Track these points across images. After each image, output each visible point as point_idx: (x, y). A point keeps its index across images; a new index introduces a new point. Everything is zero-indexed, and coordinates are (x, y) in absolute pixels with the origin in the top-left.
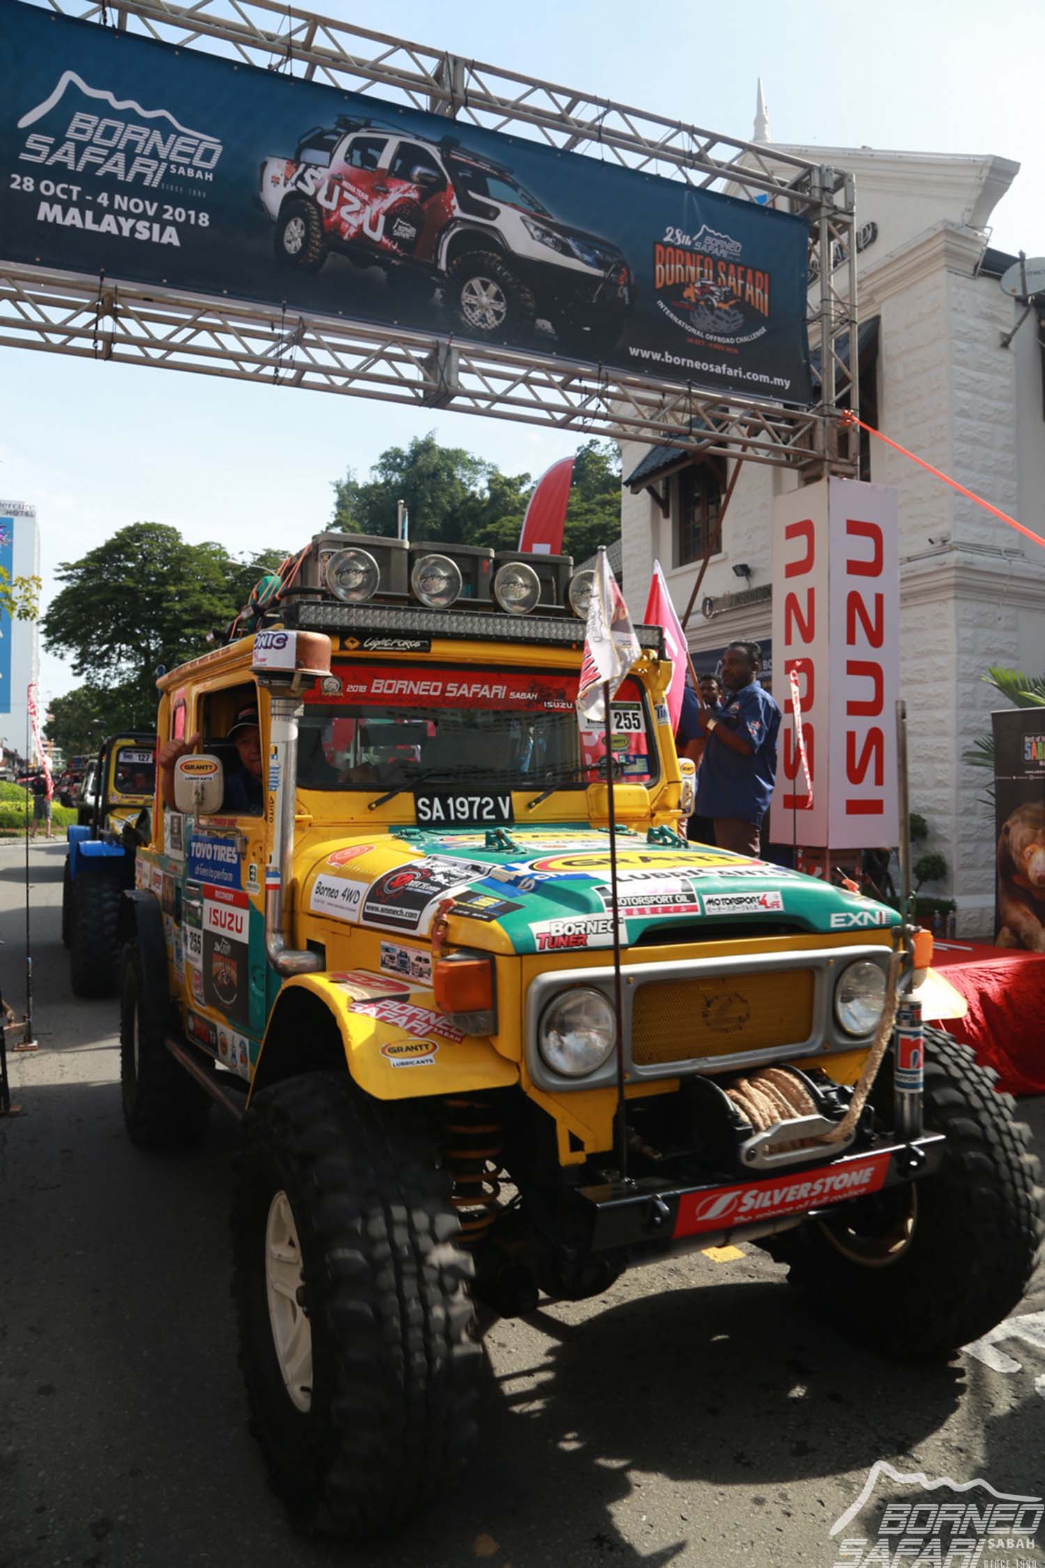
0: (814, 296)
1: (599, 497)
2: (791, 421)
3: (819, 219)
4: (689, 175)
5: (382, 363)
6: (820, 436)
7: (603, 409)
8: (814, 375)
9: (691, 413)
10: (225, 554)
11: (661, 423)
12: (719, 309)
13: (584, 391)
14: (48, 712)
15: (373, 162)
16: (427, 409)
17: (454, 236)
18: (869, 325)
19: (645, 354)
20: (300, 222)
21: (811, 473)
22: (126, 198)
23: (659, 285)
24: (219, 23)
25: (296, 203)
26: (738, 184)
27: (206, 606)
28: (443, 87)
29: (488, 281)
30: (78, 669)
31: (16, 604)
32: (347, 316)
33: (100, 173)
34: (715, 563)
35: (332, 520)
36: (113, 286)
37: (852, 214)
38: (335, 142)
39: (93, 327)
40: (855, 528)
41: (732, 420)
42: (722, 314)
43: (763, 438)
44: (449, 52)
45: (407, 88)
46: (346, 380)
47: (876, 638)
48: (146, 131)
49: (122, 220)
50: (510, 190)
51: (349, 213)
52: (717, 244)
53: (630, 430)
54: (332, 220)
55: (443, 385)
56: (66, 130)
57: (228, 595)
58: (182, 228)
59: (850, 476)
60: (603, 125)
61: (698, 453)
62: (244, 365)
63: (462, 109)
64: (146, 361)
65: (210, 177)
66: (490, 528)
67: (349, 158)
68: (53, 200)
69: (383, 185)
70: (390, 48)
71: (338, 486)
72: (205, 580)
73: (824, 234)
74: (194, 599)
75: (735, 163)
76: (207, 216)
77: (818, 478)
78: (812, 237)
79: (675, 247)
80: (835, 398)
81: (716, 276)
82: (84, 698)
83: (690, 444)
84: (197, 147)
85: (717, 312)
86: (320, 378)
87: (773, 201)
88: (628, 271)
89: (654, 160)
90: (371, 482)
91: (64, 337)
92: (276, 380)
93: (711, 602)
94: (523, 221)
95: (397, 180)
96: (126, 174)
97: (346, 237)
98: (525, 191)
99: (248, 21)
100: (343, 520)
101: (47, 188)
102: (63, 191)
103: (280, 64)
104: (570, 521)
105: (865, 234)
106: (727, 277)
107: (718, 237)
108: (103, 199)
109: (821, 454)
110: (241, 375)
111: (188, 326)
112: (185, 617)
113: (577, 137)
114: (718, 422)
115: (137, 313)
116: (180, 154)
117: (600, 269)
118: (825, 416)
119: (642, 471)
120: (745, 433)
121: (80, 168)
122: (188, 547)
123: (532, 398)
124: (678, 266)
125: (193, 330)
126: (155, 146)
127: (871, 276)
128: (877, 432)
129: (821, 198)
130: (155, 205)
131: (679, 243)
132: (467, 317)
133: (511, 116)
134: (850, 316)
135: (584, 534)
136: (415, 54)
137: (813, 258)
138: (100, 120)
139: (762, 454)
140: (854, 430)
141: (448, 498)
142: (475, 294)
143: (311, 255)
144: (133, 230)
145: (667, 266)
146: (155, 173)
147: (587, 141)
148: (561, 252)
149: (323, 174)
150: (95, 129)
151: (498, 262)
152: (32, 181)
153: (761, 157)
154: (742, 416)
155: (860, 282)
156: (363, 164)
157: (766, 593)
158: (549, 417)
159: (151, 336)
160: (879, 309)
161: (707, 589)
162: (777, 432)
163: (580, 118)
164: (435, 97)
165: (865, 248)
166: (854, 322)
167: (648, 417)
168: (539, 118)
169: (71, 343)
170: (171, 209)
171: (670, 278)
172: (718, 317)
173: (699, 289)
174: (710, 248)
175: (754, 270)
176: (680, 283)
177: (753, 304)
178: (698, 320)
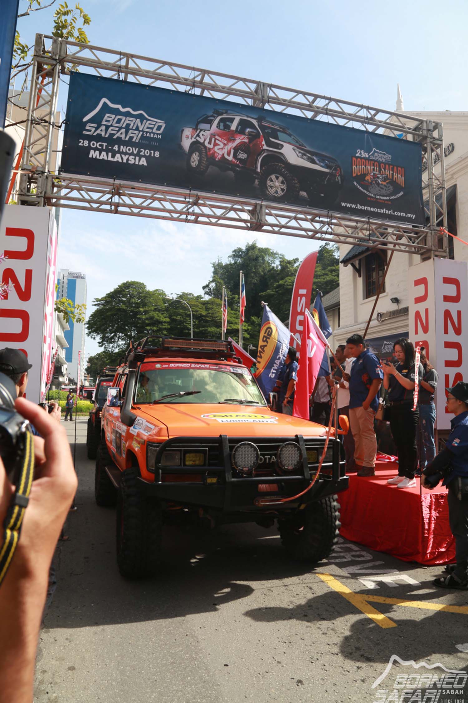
0: (425, 177)
1: (329, 268)
2: (416, 233)
3: (426, 143)
4: (367, 127)
5: (232, 212)
6: (429, 239)
7: (330, 230)
8: (426, 212)
9: (370, 231)
10: (165, 294)
11: (356, 235)
12: (382, 184)
13: (322, 222)
14: (88, 362)
15: (229, 127)
16: (252, 231)
17: (263, 157)
18: (451, 189)
19: (349, 205)
20: (197, 153)
21: (426, 256)
22: (125, 147)
23: (354, 175)
24: (165, 75)
25: (196, 146)
26: (389, 130)
27: (156, 317)
28: (258, 96)
29: (279, 176)
30: (101, 344)
31: (76, 316)
32: (217, 192)
33: (115, 137)
34: (381, 298)
35: (211, 279)
36: (119, 183)
37: (442, 141)
38: (212, 120)
39: (110, 200)
40: (447, 280)
41: (389, 233)
42: (383, 187)
43: (404, 241)
45: (243, 96)
46: (217, 220)
47: (458, 331)
48: (134, 120)
50: (288, 136)
51: (218, 149)
52: (380, 156)
53: (342, 239)
54: (211, 152)
55: (259, 221)
56: (102, 121)
57: (165, 312)
58: (148, 158)
59: (444, 257)
60: (329, 108)
61: (374, 248)
62: (173, 214)
63: (267, 104)
64: (132, 214)
65: (160, 137)
66: (281, 282)
67: (218, 126)
68: (96, 149)
69: (233, 137)
70: (236, 81)
71: (214, 265)
72: (156, 306)
73: (429, 150)
74: (151, 314)
75: (388, 121)
76: (158, 153)
77: (429, 258)
78: (424, 152)
79: (361, 158)
80: (436, 222)
81: (380, 170)
82: (103, 356)
83: (370, 244)
84: (155, 125)
86: (205, 219)
87: (406, 136)
88: (340, 169)
89: (351, 121)
90: (229, 263)
91: (99, 205)
92: (186, 221)
93: (381, 315)
94: (294, 149)
95: (239, 135)
96: (125, 137)
97: (217, 159)
98: (294, 137)
99: (177, 74)
100: (216, 279)
101: (93, 144)
102: (100, 145)
103: (190, 90)
104: (317, 279)
105: (448, 149)
106: (385, 171)
107: (381, 153)
108: (116, 148)
109: (430, 247)
110: (172, 219)
111: (150, 199)
112: (147, 322)
113: (317, 113)
114: (382, 234)
115: (128, 193)
116: (148, 128)
117: (328, 169)
118: (431, 230)
119: (348, 256)
120: (395, 239)
121: (107, 136)
122: (149, 292)
123: (298, 226)
124: (363, 166)
125: (151, 201)
126: (137, 126)
127: (451, 167)
128: (456, 237)
129: (427, 134)
130: (137, 149)
131: (363, 156)
132: (269, 191)
133: (288, 106)
134: (442, 185)
135: (323, 284)
136: (246, 83)
137: (424, 160)
138: (116, 116)
139: (403, 248)
140: (445, 236)
141: (262, 269)
142: (273, 181)
143: (202, 167)
144: (128, 160)
145: (358, 167)
146: (137, 136)
147: (321, 115)
148: (310, 162)
149: (207, 133)
150: (114, 120)
151: (284, 168)
152: (87, 142)
153: (399, 118)
154: (393, 231)
155: (447, 170)
156: (224, 129)
157: (406, 310)
158: (306, 234)
159: (134, 203)
160: (456, 181)
161: (378, 309)
162: (410, 238)
163: (318, 105)
164: (255, 100)
165: (449, 154)
166: (445, 188)
167: (350, 233)
168: (300, 106)
169: (100, 207)
170: (143, 151)
171: (359, 172)
172: (381, 188)
173: (372, 176)
174: (377, 158)
175: (397, 167)
176: (364, 174)
177: (397, 181)
178: (372, 190)
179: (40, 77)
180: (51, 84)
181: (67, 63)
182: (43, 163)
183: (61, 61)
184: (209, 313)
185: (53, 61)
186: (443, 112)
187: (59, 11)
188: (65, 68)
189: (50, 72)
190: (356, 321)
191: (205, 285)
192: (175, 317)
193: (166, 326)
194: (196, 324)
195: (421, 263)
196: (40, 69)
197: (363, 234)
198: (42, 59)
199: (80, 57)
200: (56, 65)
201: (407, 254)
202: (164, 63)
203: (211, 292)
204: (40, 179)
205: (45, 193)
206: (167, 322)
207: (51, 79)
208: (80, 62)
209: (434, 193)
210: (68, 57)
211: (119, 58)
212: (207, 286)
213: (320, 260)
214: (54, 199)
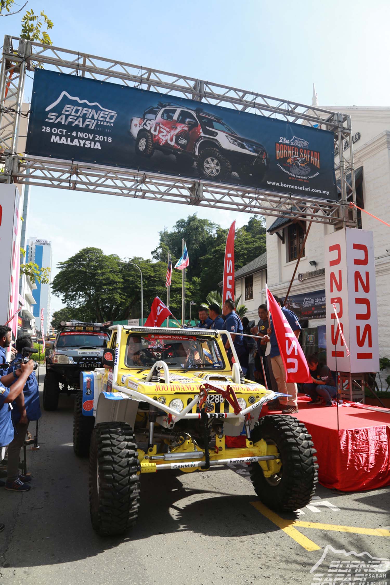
0: (337, 160)
1: (258, 236)
2: (330, 207)
3: (338, 132)
4: (288, 118)
5: (174, 189)
6: (341, 212)
7: (258, 204)
8: (338, 189)
9: (291, 205)
10: (119, 259)
11: (280, 209)
12: (301, 166)
13: (251, 198)
14: (53, 317)
15: (171, 117)
16: (191, 206)
17: (201, 142)
18: (359, 170)
19: (273, 184)
20: (145, 139)
21: (338, 226)
22: (82, 133)
23: (278, 158)
24: (117, 73)
25: (143, 133)
26: (305, 120)
27: (112, 278)
28: (197, 91)
29: (214, 158)
30: (64, 301)
32: (161, 173)
33: (73, 125)
34: (301, 261)
35: (158, 246)
36: (77, 164)
37: (350, 130)
38: (158, 111)
39: (69, 179)
40: (356, 247)
41: (307, 207)
42: (302, 168)
43: (320, 213)
45: (183, 92)
46: (161, 196)
47: (367, 289)
48: (90, 110)
49: (80, 141)
50: (222, 125)
51: (162, 136)
52: (299, 143)
53: (268, 212)
54: (156, 138)
55: (197, 197)
56: (62, 111)
57: (119, 274)
58: (102, 143)
59: (354, 227)
60: (256, 102)
61: (295, 220)
62: (123, 191)
63: (204, 98)
64: (88, 190)
65: (112, 125)
66: (217, 248)
67: (162, 116)
68: (56, 135)
69: (175, 125)
70: (178, 78)
71: (161, 233)
72: (111, 268)
73: (340, 137)
74: (107, 275)
75: (305, 113)
76: (111, 139)
77: (341, 228)
78: (335, 139)
79: (283, 144)
80: (347, 198)
81: (299, 154)
82: (66, 312)
83: (291, 216)
84: (108, 115)
85: (300, 167)
86: (151, 195)
87: (320, 126)
88: (266, 153)
89: (275, 113)
90: (173, 232)
91: (59, 182)
92: (135, 196)
93: (301, 275)
94: (227, 137)
95: (180, 124)
96: (83, 124)
97: (161, 144)
98: (227, 126)
99: (127, 72)
100: (163, 246)
101: (55, 131)
102: (60, 131)
103: (138, 86)
104: (247, 245)
105: (356, 137)
106: (303, 155)
107: (300, 140)
108: (74, 134)
109: (342, 219)
110: (123, 195)
111: (103, 178)
113: (246, 106)
114: (302, 208)
115: (84, 173)
116: (102, 117)
117: (255, 153)
118: (343, 205)
119: (273, 226)
120: (313, 212)
121: (66, 124)
123: (231, 201)
124: (285, 151)
125: (105, 179)
127: (358, 152)
128: (363, 210)
129: (338, 124)
130: (93, 135)
131: (285, 143)
132: (206, 172)
133: (222, 100)
134: (351, 167)
135: (253, 250)
136: (187, 81)
137: (336, 146)
138: (74, 107)
140: (355, 209)
141: (201, 237)
142: (209, 163)
143: (148, 151)
144: (84, 144)
145: (281, 151)
146: (93, 124)
147: (250, 108)
148: (241, 147)
149: (153, 123)
150: (72, 110)
151: (217, 151)
152: (49, 128)
153: (315, 111)
154: (311, 205)
155: (354, 154)
156: (168, 118)
157: (322, 272)
158: (237, 208)
159: (90, 181)
160: (363, 164)
161: (299, 271)
162: (325, 211)
163: (247, 100)
164: (194, 95)
165: (356, 142)
166: (353, 169)
167: (275, 207)
168: (232, 100)
169: (61, 184)
170: (98, 136)
171: (282, 156)
172: (300, 169)
173: (293, 159)
174: (297, 144)
175: (314, 151)
176: (286, 157)
177: (314, 164)
178: (293, 171)
179: (8, 72)
180: (19, 78)
181: (32, 61)
182: (10, 146)
183: (27, 59)
184: (157, 275)
185: (19, 59)
186: (350, 107)
187: (26, 17)
188: (30, 65)
189: (17, 68)
190: (281, 281)
191: (153, 250)
192: (127, 278)
193: (120, 285)
194: (145, 284)
195: (334, 232)
196: (8, 65)
197: (286, 208)
198: (11, 57)
199: (44, 56)
200: (22, 62)
201: (323, 225)
202: (116, 63)
203: (158, 256)
204: (8, 160)
205: (12, 172)
206: (121, 282)
207: (18, 74)
208: (43, 60)
209: (344, 174)
210: (33, 56)
211: (77, 58)
212: (155, 251)
213: (250, 229)
214: (19, 178)
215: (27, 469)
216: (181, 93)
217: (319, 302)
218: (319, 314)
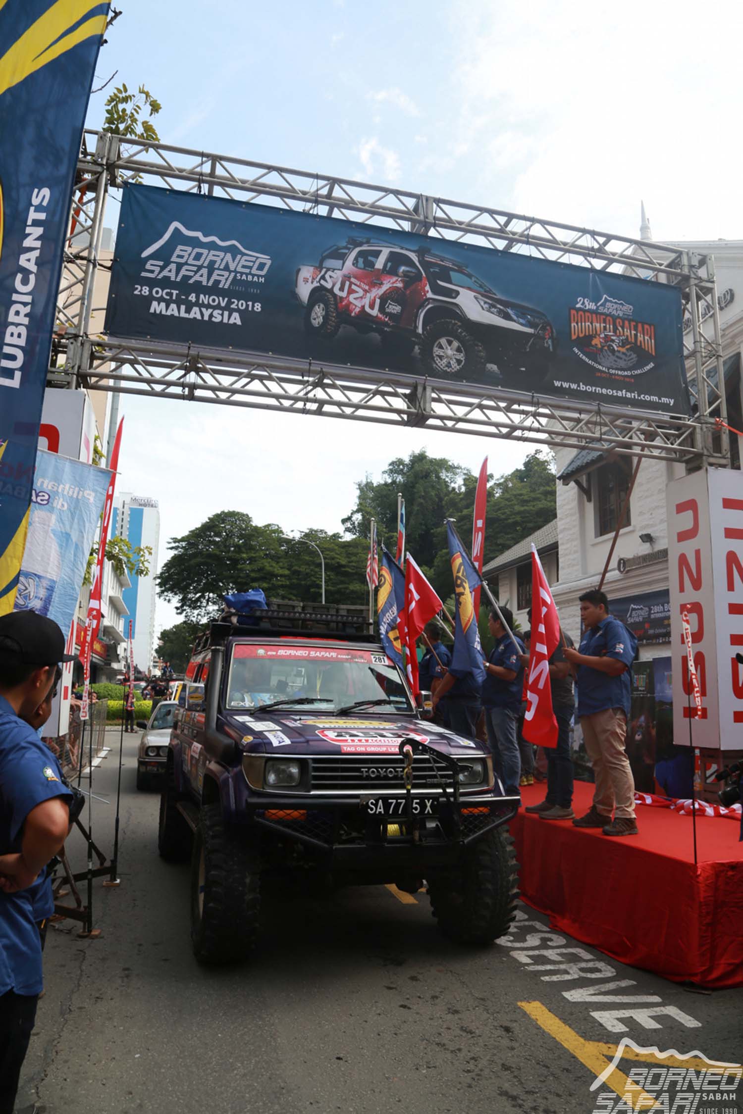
0: (688, 339)
1: (542, 489)
2: (678, 428)
3: (689, 286)
4: (592, 263)
6: (699, 437)
7: (536, 425)
8: (693, 396)
9: (601, 425)
10: (281, 532)
11: (579, 433)
12: (619, 351)
13: (522, 412)
14: (160, 639)
15: (372, 265)
16: (410, 428)
17: (427, 311)
18: (733, 359)
19: (566, 385)
20: (322, 306)
21: (694, 464)
22: (207, 296)
23: (574, 337)
24: (271, 187)
25: (320, 294)
26: (629, 268)
27: (268, 568)
28: (419, 216)
30: (180, 610)
31: (135, 565)
33: (191, 281)
34: (623, 534)
35: (355, 508)
36: (196, 352)
37: (713, 282)
38: (345, 254)
39: (182, 380)
40: (728, 504)
41: (633, 428)
42: (620, 355)
43: (658, 442)
44: (423, 194)
45: (395, 218)
46: (354, 409)
48: (222, 254)
49: (204, 310)
50: (466, 278)
51: (355, 299)
52: (614, 308)
53: (558, 440)
54: (344, 303)
55: (420, 411)
56: (171, 256)
57: (282, 560)
58: (243, 313)
59: (724, 466)
60: (531, 233)
61: (609, 453)
62: (282, 401)
63: (432, 229)
64: (217, 401)
65: (262, 280)
66: (465, 512)
67: (355, 263)
68: (160, 300)
69: (378, 279)
70: (383, 194)
71: (359, 485)
72: (267, 550)
73: (693, 297)
74: (260, 563)
75: (625, 253)
76: (260, 305)
77: (699, 468)
78: (685, 300)
79: (585, 311)
80: (709, 410)
81: (615, 329)
83: (602, 447)
84: (254, 262)
85: (617, 354)
86: (335, 409)
87: (656, 275)
88: (551, 329)
89: (567, 254)
90: (382, 482)
91: (164, 386)
92: (304, 411)
93: (624, 561)
94: (476, 298)
95: (388, 276)
96: (208, 281)
97: (353, 314)
98: (475, 277)
99: (290, 185)
100: (363, 508)
102: (167, 294)
103: (311, 208)
104: (523, 506)
105: (725, 297)
106: (623, 330)
107: (616, 303)
108: (192, 298)
109: (701, 451)
110: (281, 408)
111: (245, 377)
112: (253, 575)
113: (512, 241)
115: (211, 369)
116: (244, 267)
117: (531, 327)
118: (701, 423)
119: (570, 469)
120: (643, 438)
121: (178, 279)
122: (256, 527)
123: (484, 418)
124: (588, 324)
125: (249, 380)
126: (227, 263)
127: (731, 325)
129: (689, 272)
130: (226, 299)
131: (587, 308)
132: (437, 364)
133: (466, 231)
134: (716, 351)
135: (531, 515)
136: (400, 197)
137: (686, 314)
138: (193, 249)
139: (656, 453)
140: (725, 433)
142: (442, 348)
143: (329, 327)
144: (211, 316)
145: (579, 324)
146: (227, 279)
147: (520, 245)
148: (503, 318)
150: (190, 255)
151: (460, 327)
152: (148, 289)
153: (645, 248)
154: (639, 426)
155: (723, 330)
156: (365, 266)
157: (664, 554)
158: (498, 432)
159: (220, 384)
160: (739, 347)
161: (619, 554)
162: (667, 436)
163: (515, 230)
164: (414, 222)
165: (726, 306)
166: (721, 357)
167: (569, 429)
168: (485, 232)
169: (167, 391)
170: (236, 301)
171: (582, 332)
172: (617, 357)
173: (603, 338)
174: (610, 310)
175: (643, 323)
176: (589, 335)
177: (643, 347)
178: (603, 360)
179: (77, 191)
180: (93, 203)
181: (120, 170)
182: (76, 321)
183: (111, 167)
184: (352, 562)
185: (97, 167)
186: (715, 240)
187: (114, 97)
188: (116, 178)
189: (93, 184)
190: (584, 572)
191: (346, 517)
192: (296, 568)
193: (284, 581)
194: (330, 579)
195: (686, 476)
197: (591, 430)
198: (82, 164)
199: (141, 161)
200: (101, 173)
201: (664, 463)
202: (270, 168)
203: (354, 527)
204: (71, 347)
205: (79, 367)
206: (286, 576)
207: (95, 195)
208: (139, 168)
209: (704, 364)
210: (120, 162)
211: (200, 162)
212: (349, 519)
213: (527, 477)
214: (93, 378)
215: (93, 923)
216: (391, 220)
217: (658, 612)
218: (657, 636)
